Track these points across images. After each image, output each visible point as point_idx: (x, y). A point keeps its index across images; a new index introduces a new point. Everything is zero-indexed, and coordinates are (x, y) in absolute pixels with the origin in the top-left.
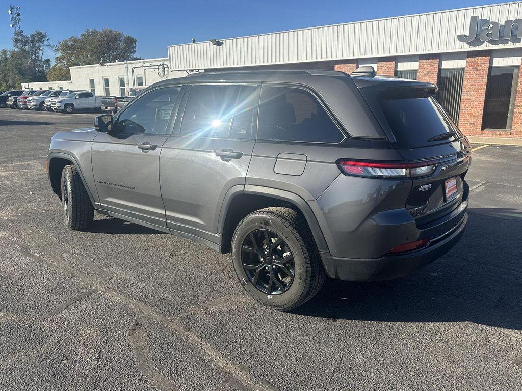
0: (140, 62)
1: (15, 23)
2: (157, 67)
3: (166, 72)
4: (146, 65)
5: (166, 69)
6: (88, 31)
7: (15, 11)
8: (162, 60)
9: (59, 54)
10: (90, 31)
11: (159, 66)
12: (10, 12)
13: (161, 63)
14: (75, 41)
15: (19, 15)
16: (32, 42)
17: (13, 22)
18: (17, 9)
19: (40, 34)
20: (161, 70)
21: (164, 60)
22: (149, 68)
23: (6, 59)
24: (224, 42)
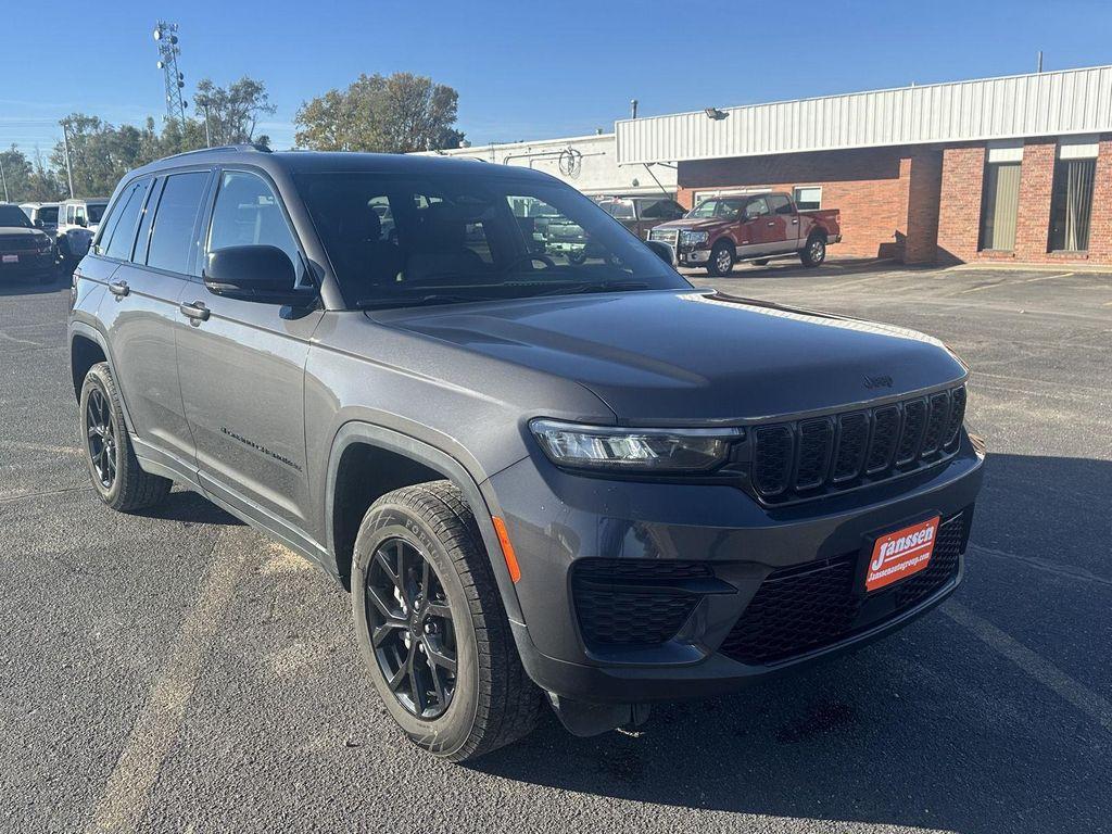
0: (521, 147)
1: (168, 59)
2: (559, 156)
3: (576, 165)
4: (533, 152)
5: (577, 159)
6: (364, 77)
7: (167, 33)
8: (568, 143)
9: (303, 129)
10: (368, 77)
11: (562, 153)
12: (157, 35)
13: (566, 148)
14: (335, 99)
15: (174, 40)
16: (233, 101)
17: (163, 56)
18: (172, 30)
19: (251, 84)
20: (565, 161)
21: (573, 142)
22: (541, 157)
23: (178, 138)
24: (731, 112)
